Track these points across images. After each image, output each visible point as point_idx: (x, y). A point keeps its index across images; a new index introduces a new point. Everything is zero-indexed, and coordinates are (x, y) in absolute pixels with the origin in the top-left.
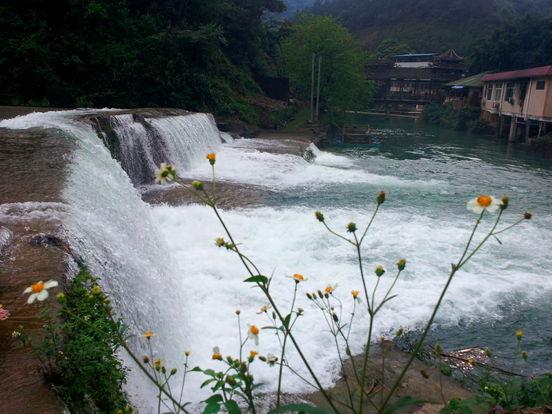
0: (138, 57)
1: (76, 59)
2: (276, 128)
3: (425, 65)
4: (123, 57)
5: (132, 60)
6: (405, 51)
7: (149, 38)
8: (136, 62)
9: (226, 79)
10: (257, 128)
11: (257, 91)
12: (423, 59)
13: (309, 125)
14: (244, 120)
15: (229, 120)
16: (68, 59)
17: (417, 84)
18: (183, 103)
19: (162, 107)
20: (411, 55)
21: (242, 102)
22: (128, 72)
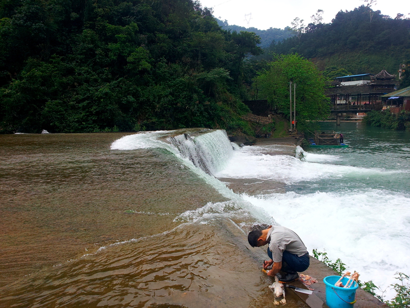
0: (171, 94)
1: (131, 99)
2: (266, 137)
3: (360, 82)
4: (161, 95)
5: (167, 96)
6: (344, 73)
7: (178, 80)
8: (170, 97)
9: (227, 104)
10: (254, 138)
11: (247, 111)
12: (359, 79)
13: (290, 133)
14: (245, 132)
15: (235, 133)
16: (126, 99)
17: (359, 97)
18: (202, 123)
19: (188, 128)
20: (348, 76)
21: (241, 120)
22: (165, 104)
